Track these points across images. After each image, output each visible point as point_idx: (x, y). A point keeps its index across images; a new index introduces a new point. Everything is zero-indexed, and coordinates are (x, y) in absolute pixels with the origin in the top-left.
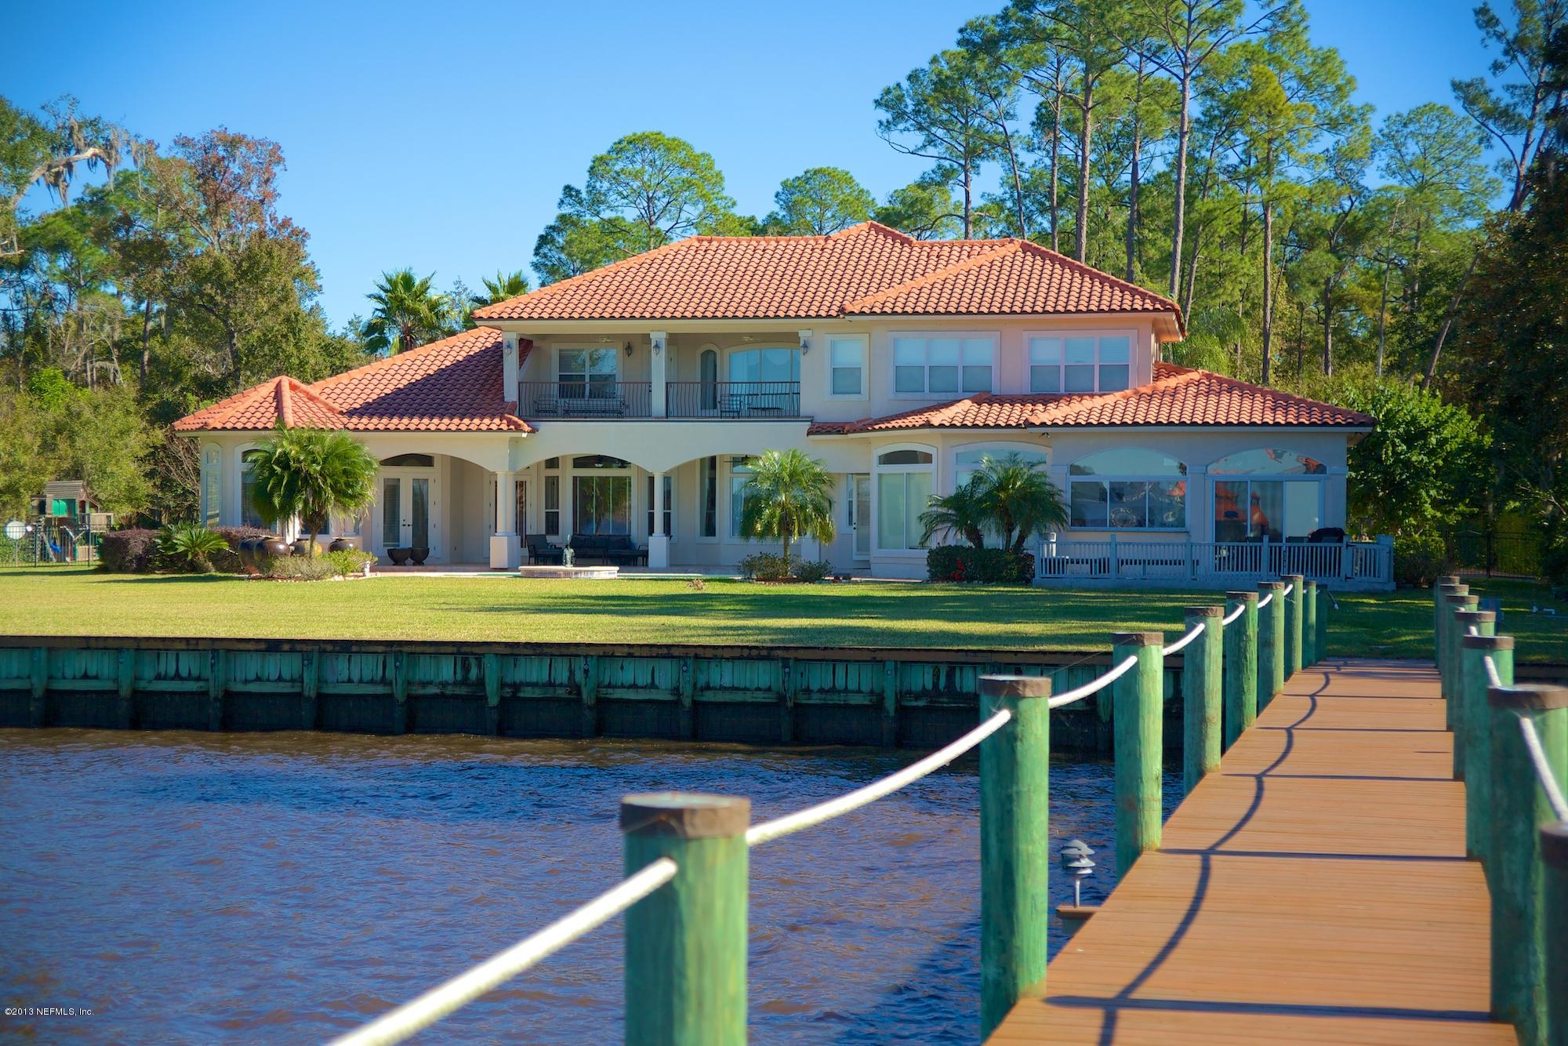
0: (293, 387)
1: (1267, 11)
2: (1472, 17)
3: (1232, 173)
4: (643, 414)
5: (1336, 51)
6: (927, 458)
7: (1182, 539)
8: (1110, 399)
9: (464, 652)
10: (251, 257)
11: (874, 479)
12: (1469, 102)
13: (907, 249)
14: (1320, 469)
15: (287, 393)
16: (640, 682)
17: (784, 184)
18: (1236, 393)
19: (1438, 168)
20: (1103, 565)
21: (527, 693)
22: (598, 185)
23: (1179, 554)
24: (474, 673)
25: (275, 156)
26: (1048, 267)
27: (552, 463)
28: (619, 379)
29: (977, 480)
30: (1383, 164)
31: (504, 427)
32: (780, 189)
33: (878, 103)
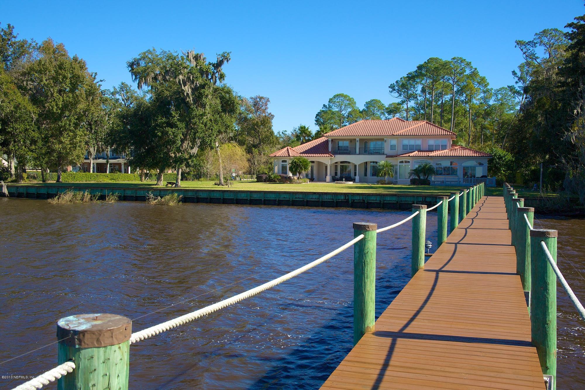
0: (290, 149)
1: (471, 71)
2: (512, 73)
3: (462, 101)
4: (355, 153)
5: (485, 77)
6: (409, 162)
7: (457, 177)
8: (443, 151)
9: (345, 194)
10: (264, 120)
11: (398, 166)
12: (511, 90)
13: (404, 123)
14: (483, 165)
15: (289, 150)
16: (374, 199)
17: (366, 103)
18: (467, 150)
19: (505, 100)
20: (443, 182)
21: (356, 201)
22: (330, 104)
23: (457, 180)
24: (347, 198)
25: (268, 100)
26: (437, 129)
27: (337, 163)
28: (349, 147)
29: (420, 166)
30: (494, 100)
31: (329, 156)
32: (365, 104)
33: (389, 87)
